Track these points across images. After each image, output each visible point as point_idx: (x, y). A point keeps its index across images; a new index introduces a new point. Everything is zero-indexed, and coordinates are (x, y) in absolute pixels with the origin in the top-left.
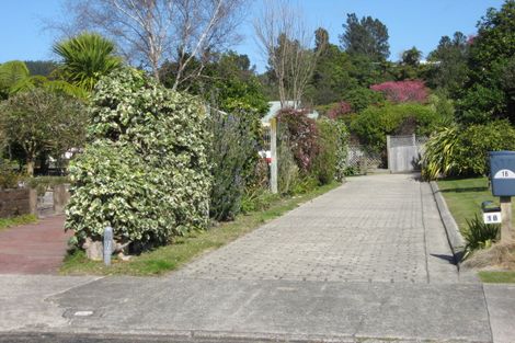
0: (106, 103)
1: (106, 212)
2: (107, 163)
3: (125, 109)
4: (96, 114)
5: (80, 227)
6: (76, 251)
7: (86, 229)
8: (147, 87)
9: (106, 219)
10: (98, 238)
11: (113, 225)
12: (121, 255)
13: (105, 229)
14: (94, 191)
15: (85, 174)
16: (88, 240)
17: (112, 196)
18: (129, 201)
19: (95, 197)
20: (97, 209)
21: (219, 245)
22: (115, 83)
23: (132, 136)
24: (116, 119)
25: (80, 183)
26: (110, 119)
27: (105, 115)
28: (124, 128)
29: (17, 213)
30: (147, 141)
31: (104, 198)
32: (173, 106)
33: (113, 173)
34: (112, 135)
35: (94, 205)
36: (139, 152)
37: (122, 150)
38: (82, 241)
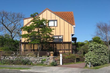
0: (90, 46)
1: (90, 61)
2: (90, 54)
3: (93, 47)
4: (89, 48)
5: (86, 63)
6: (86, 66)
7: (87, 63)
8: (96, 44)
9: (90, 62)
10: (89, 64)
11: (91, 63)
12: (92, 67)
13: (90, 63)
14: (88, 58)
15: (87, 56)
16: (88, 64)
17: (90, 59)
18: (93, 59)
19: (88, 59)
20: (89, 60)
21: (108, 66)
22: (92, 44)
23: (94, 51)
24: (92, 48)
25: (86, 57)
26: (91, 49)
27: (90, 48)
28: (93, 50)
29: (83, 61)
30: (96, 51)
31: (89, 59)
32: (101, 47)
33: (91, 56)
34: (92, 50)
35: (88, 60)
36: (95, 53)
37: (93, 53)
38: (87, 65)
